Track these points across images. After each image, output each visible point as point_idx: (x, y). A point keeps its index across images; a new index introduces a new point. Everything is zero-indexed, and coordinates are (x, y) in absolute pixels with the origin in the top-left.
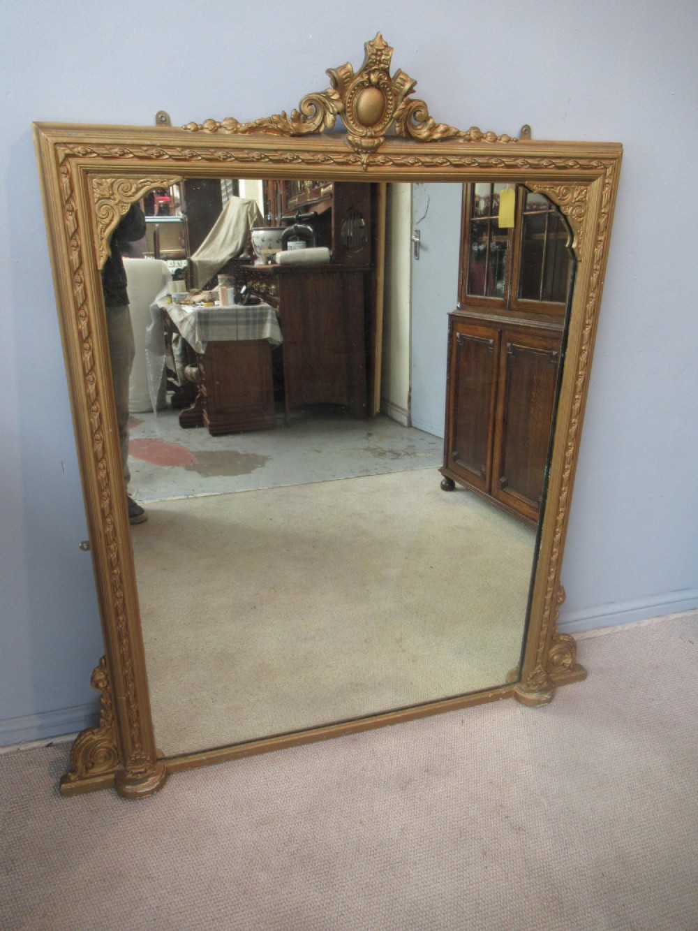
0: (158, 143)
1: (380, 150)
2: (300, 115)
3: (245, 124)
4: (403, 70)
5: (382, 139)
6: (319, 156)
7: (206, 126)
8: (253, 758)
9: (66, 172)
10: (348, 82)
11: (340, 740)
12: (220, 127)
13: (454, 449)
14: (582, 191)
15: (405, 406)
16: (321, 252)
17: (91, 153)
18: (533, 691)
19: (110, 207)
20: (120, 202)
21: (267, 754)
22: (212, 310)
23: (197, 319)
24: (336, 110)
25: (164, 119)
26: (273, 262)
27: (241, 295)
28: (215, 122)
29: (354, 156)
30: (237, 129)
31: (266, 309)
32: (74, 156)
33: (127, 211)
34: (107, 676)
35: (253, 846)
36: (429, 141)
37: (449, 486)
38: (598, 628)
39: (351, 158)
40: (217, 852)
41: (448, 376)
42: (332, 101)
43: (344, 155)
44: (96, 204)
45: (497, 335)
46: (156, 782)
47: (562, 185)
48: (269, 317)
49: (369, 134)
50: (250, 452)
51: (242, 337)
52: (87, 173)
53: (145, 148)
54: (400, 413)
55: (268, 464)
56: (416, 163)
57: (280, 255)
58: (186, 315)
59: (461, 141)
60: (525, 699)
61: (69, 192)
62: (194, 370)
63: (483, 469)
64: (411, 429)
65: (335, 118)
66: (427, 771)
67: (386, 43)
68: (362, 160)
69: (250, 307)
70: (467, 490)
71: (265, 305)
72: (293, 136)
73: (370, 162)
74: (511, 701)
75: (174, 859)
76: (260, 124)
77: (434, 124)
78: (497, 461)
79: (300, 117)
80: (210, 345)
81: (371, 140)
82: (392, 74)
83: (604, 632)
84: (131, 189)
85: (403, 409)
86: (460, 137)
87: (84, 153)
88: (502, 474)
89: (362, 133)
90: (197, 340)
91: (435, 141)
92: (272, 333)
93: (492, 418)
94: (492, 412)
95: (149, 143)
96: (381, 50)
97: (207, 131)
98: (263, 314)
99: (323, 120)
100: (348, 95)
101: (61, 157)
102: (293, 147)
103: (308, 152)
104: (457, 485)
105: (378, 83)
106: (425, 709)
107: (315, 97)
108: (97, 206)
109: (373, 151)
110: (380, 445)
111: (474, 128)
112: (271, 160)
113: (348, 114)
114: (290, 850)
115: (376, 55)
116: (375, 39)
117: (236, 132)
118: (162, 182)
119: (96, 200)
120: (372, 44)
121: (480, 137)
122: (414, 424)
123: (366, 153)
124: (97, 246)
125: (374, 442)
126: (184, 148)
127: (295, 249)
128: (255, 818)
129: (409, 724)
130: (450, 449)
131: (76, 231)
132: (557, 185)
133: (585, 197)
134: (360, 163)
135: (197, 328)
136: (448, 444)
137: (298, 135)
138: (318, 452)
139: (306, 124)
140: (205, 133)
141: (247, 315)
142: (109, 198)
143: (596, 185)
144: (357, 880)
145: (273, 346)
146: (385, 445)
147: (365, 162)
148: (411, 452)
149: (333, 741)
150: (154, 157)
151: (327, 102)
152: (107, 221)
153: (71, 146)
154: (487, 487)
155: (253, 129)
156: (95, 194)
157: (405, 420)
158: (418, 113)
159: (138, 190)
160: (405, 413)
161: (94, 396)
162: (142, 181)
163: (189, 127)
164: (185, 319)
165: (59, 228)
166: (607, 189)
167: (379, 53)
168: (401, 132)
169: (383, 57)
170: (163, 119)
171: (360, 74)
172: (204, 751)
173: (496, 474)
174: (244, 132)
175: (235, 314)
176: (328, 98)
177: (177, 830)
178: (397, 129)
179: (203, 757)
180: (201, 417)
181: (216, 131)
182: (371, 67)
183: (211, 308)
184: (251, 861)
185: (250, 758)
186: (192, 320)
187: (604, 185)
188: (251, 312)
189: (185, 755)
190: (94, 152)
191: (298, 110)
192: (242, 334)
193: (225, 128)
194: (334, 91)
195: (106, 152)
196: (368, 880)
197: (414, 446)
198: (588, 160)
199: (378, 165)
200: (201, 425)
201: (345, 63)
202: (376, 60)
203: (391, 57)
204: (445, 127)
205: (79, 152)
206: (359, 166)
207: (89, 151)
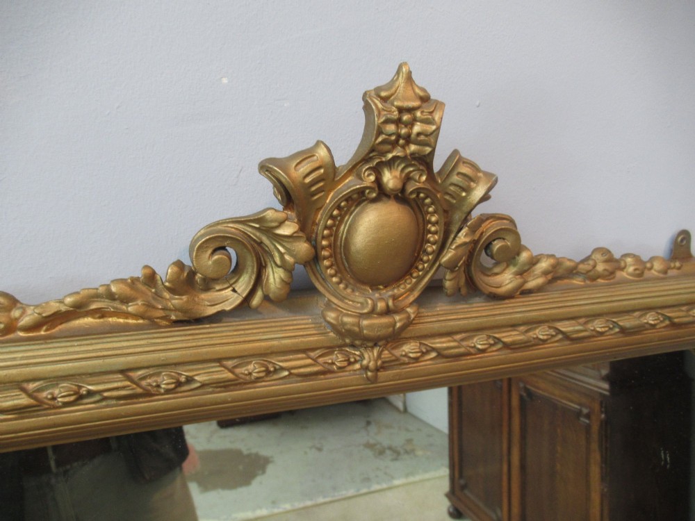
1: (408, 332)
2: (192, 274)
3: (36, 307)
5: (412, 311)
6: (251, 367)
10: (320, 190)
24: (291, 258)
37: (456, 514)
42: (279, 238)
49: (381, 305)
56: (491, 345)
59: (577, 281)
64: (407, 415)
65: (291, 276)
67: (423, 90)
68: (365, 362)
72: (178, 323)
73: (384, 361)
77: (530, 259)
81: (385, 320)
82: (437, 165)
86: (578, 274)
89: (364, 304)
91: (530, 292)
96: (410, 110)
99: (258, 281)
100: (321, 220)
103: (218, 360)
105: (403, 190)
107: (228, 229)
109: (394, 338)
110: (379, 438)
113: (326, 263)
115: (398, 122)
116: (393, 82)
120: (383, 94)
121: (615, 264)
122: (410, 410)
123: (374, 345)
125: (372, 434)
134: (357, 366)
137: (193, 320)
146: (384, 439)
147: (372, 364)
148: (410, 449)
151: (265, 240)
155: (59, 319)
157: (401, 407)
158: (497, 245)
167: (406, 117)
168: (457, 289)
169: (417, 128)
171: (354, 168)
174: (34, 327)
176: (269, 231)
178: (449, 283)
182: (383, 154)
194: (283, 215)
197: (412, 440)
199: (403, 365)
201: (311, 144)
202: (399, 136)
203: (438, 129)
204: (551, 261)
206: (354, 371)
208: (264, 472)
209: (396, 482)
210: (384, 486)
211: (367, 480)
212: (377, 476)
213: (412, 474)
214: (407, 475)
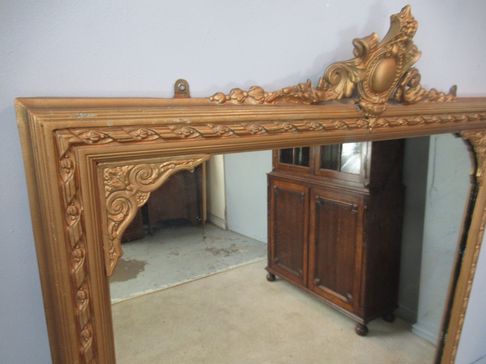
0: (188, 120)
2: (324, 83)
3: (273, 93)
5: (387, 105)
6: (337, 122)
7: (233, 96)
9: (69, 166)
10: (372, 52)
12: (248, 96)
13: (275, 256)
15: (223, 217)
17: (105, 138)
19: (123, 200)
20: (137, 192)
24: (358, 79)
25: (183, 88)
28: (242, 92)
29: (363, 120)
30: (264, 98)
32: (82, 144)
33: (145, 201)
36: (413, 103)
37: (272, 278)
39: (360, 122)
41: (268, 212)
42: (357, 70)
43: (356, 120)
44: (106, 198)
45: (307, 190)
50: (132, 259)
52: (96, 162)
53: (172, 127)
54: (220, 221)
55: (146, 267)
56: (404, 122)
61: (73, 192)
63: (301, 272)
64: (229, 232)
65: (355, 87)
67: (413, 16)
73: (375, 125)
76: (288, 93)
77: (419, 89)
78: (311, 267)
79: (324, 86)
81: (380, 107)
84: (151, 176)
85: (222, 219)
86: (428, 98)
87: (95, 139)
88: (316, 276)
89: (375, 100)
91: (416, 103)
95: (178, 120)
96: (409, 23)
97: (235, 102)
99: (344, 88)
100: (368, 64)
101: (63, 147)
102: (317, 115)
103: (328, 119)
104: (277, 277)
105: (397, 54)
107: (339, 65)
108: (108, 200)
109: (378, 115)
110: (214, 245)
112: (297, 130)
115: (406, 27)
116: (403, 12)
117: (263, 101)
118: (188, 163)
119: (108, 193)
121: (437, 97)
122: (230, 228)
123: (374, 118)
124: (106, 248)
125: (208, 244)
126: (216, 123)
131: (82, 239)
132: (478, 132)
134: (366, 126)
138: (177, 254)
139: (328, 93)
140: (233, 105)
142: (125, 189)
146: (218, 245)
147: (372, 125)
148: (235, 249)
150: (182, 136)
151: (351, 70)
152: (120, 217)
153: (77, 132)
154: (305, 283)
155: (280, 98)
156: (107, 187)
157: (223, 226)
159: (160, 175)
160: (223, 222)
162: (165, 164)
163: (216, 98)
165: (57, 239)
167: (408, 26)
168: (399, 97)
170: (182, 90)
171: (384, 45)
173: (311, 276)
174: (270, 102)
178: (397, 95)
181: (244, 101)
182: (397, 39)
190: (109, 137)
193: (253, 97)
194: (359, 61)
195: (126, 136)
197: (235, 244)
199: (378, 127)
202: (404, 33)
203: (415, 32)
204: (423, 91)
205: (88, 139)
206: (364, 128)
207: (102, 136)
208: (143, 270)
209: (231, 267)
210: (224, 270)
211: (212, 268)
212: (218, 265)
213: (240, 262)
214: (237, 263)
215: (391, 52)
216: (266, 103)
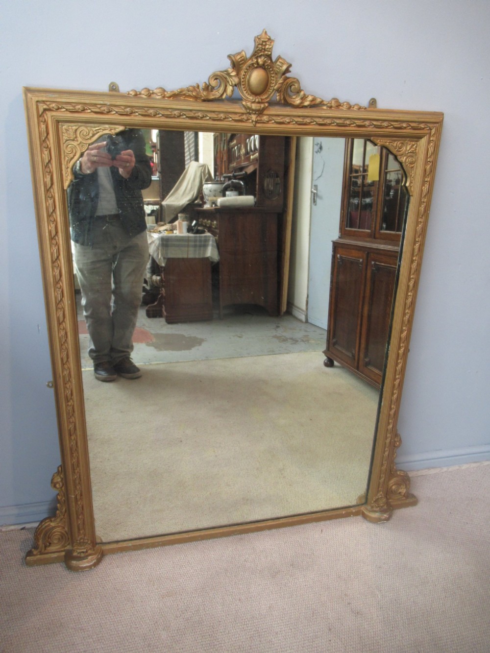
0: (108, 103)
1: (265, 112)
2: (208, 86)
3: (171, 92)
4: (282, 56)
5: (266, 105)
6: (222, 115)
7: (143, 92)
8: (166, 547)
9: (44, 121)
10: (242, 64)
11: (231, 538)
12: (153, 93)
13: (334, 337)
14: (413, 145)
15: (304, 307)
16: (248, 199)
17: (61, 108)
18: (376, 512)
19: (73, 146)
20: (81, 143)
21: (176, 545)
22: (171, 237)
23: (160, 243)
24: (234, 83)
25: (114, 87)
26: (216, 205)
27: (192, 227)
28: (149, 90)
29: (246, 116)
30: (165, 95)
31: (209, 237)
32: (50, 110)
33: (85, 149)
34: (62, 479)
35: (159, 612)
36: (301, 107)
37: (330, 363)
38: (429, 468)
39: (244, 117)
40: (132, 614)
41: (331, 285)
42: (231, 76)
43: (240, 114)
44: (64, 143)
45: (365, 256)
46: (94, 560)
47: (399, 141)
48: (211, 243)
49: (257, 100)
50: (193, 335)
51: (191, 256)
52: (59, 122)
53: (99, 106)
54: (300, 312)
55: (204, 343)
56: (291, 122)
57: (220, 200)
58: (153, 239)
59: (325, 107)
60: (370, 517)
61: (45, 135)
62: (159, 278)
63: (354, 352)
64: (307, 324)
65: (234, 89)
66: (292, 565)
67: (269, 37)
68: (252, 119)
69: (198, 235)
70: (343, 367)
71: (208, 234)
72: (204, 101)
73: (258, 120)
74: (360, 518)
75: (101, 617)
76: (181, 92)
77: (304, 95)
78: (363, 346)
79: (208, 88)
80: (169, 261)
81: (258, 105)
82: (274, 59)
83: (432, 472)
84: (88, 135)
86: (324, 105)
87: (56, 108)
88: (366, 355)
89: (252, 99)
90: (160, 256)
91: (305, 107)
92: (212, 253)
93: (360, 315)
94: (360, 310)
95: (102, 102)
96: (265, 42)
97: (144, 96)
98: (206, 240)
99: (225, 90)
100: (243, 73)
101: (41, 110)
102: (203, 109)
103: (214, 112)
104: (336, 363)
105: (264, 65)
106: (296, 519)
107: (219, 74)
108: (65, 145)
109: (260, 112)
110: (284, 334)
111: (334, 99)
112: (187, 117)
113: (243, 86)
114: (186, 617)
115: (262, 45)
116: (262, 34)
117: (164, 97)
118: (111, 130)
119: (64, 141)
120: (259, 37)
121: (339, 105)
122: (310, 321)
123: (255, 114)
124: (64, 172)
125: (280, 332)
126: (127, 107)
127: (231, 196)
128: (163, 591)
129: (282, 530)
130: (331, 337)
131: (50, 161)
132: (395, 141)
133: (416, 150)
135: (160, 248)
136: (330, 334)
137: (207, 100)
138: (240, 337)
139: (213, 93)
140: (142, 98)
141: (195, 241)
142: (73, 140)
143: (424, 141)
144: (232, 643)
145: (212, 262)
146: (287, 334)
147: (254, 120)
148: (306, 340)
149: (225, 539)
150: (105, 112)
151: (228, 77)
152: (72, 155)
153: (48, 103)
154: (356, 365)
155: (175, 96)
156: (64, 137)
157: (303, 318)
158: (293, 87)
159: (94, 135)
160: (303, 313)
161: (59, 277)
162: (97, 128)
163: (131, 93)
164: (153, 242)
165: (38, 159)
166: (432, 144)
167: (264, 44)
168: (280, 100)
169: (267, 47)
171: (251, 58)
172: (131, 540)
173: (362, 355)
174: (169, 97)
175: (187, 239)
176: (228, 74)
177: (106, 596)
178: (278, 98)
179: (130, 544)
180: (161, 311)
181: (150, 96)
182: (258, 53)
183: (171, 235)
184: (156, 622)
185: (164, 547)
186: (157, 242)
187: (429, 142)
188: (198, 238)
189: (117, 542)
190: (64, 108)
191: (208, 83)
192: (191, 254)
193: (156, 94)
194: (232, 70)
195: (71, 108)
196: (241, 644)
197: (308, 336)
198: (417, 123)
199: (264, 123)
200: (161, 316)
201: (240, 51)
202: (262, 49)
203: (272, 47)
204: (313, 97)
205: (53, 108)
206: (250, 122)
207: (60, 106)
208: (200, 345)
215: (257, 63)
216: (166, 98)
